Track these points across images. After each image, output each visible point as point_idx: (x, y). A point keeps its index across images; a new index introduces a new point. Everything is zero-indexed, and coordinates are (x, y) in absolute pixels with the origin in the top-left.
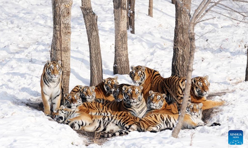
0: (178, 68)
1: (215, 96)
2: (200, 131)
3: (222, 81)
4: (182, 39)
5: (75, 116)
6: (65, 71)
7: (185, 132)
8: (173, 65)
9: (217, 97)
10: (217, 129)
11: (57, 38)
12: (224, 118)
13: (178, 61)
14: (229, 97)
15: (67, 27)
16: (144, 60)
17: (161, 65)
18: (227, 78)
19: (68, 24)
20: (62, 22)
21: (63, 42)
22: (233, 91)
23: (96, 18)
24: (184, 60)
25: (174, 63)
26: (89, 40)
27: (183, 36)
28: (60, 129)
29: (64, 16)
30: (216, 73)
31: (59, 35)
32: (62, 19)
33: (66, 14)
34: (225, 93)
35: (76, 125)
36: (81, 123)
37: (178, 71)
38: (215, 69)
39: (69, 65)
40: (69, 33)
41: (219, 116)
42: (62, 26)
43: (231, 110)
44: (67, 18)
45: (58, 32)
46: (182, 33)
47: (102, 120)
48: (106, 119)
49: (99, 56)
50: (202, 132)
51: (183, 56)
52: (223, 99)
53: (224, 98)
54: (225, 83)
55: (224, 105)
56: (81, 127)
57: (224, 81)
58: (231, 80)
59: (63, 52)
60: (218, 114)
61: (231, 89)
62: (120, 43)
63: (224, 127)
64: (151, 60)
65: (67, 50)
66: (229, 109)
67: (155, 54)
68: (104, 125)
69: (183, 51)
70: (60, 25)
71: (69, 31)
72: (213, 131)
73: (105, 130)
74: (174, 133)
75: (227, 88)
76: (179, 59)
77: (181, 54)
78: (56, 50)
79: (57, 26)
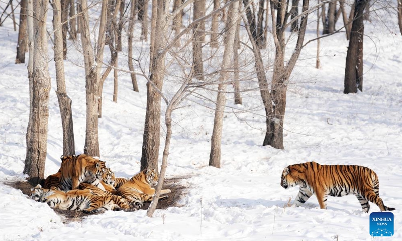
0: (148, 152)
1: (182, 178)
2: (170, 212)
3: (186, 165)
4: (152, 124)
5: (50, 194)
6: (42, 152)
7: (158, 212)
8: (143, 148)
9: (184, 180)
10: (187, 210)
11: (35, 120)
12: (192, 199)
13: (149, 145)
14: (195, 180)
15: (45, 110)
16: (111, 144)
17: (128, 149)
18: (191, 163)
19: (46, 107)
20: (40, 105)
21: (40, 124)
22: (198, 175)
23: (70, 102)
24: (153, 144)
25: (144, 147)
26: (63, 123)
27: (153, 122)
28: (39, 207)
29: (43, 100)
30: (180, 158)
31: (36, 117)
32: (41, 103)
33: (44, 98)
34: (191, 177)
35: (52, 203)
36: (56, 201)
37: (148, 154)
38: (180, 153)
39: (46, 146)
40: (47, 115)
41: (188, 198)
42: (40, 109)
43: (199, 192)
44: (45, 101)
45: (36, 115)
46: (153, 119)
47: (75, 199)
48: (80, 198)
49: (72, 138)
50: (173, 213)
51: (153, 140)
52: (190, 182)
53: (190, 180)
54: (190, 167)
55: (192, 188)
56: (56, 204)
57: (189, 165)
58: (195, 164)
59: (40, 134)
60: (187, 195)
61: (196, 172)
62: (91, 127)
63: (194, 208)
64: (118, 144)
65: (44, 132)
66: (197, 191)
67: (121, 138)
68: (77, 204)
69: (153, 136)
70: (39, 108)
71: (47, 114)
72: (184, 212)
73: (78, 208)
74: (149, 213)
75: (192, 172)
76: (149, 143)
77: (151, 138)
78: (34, 132)
79: (36, 109)
